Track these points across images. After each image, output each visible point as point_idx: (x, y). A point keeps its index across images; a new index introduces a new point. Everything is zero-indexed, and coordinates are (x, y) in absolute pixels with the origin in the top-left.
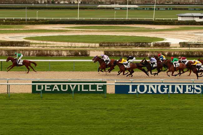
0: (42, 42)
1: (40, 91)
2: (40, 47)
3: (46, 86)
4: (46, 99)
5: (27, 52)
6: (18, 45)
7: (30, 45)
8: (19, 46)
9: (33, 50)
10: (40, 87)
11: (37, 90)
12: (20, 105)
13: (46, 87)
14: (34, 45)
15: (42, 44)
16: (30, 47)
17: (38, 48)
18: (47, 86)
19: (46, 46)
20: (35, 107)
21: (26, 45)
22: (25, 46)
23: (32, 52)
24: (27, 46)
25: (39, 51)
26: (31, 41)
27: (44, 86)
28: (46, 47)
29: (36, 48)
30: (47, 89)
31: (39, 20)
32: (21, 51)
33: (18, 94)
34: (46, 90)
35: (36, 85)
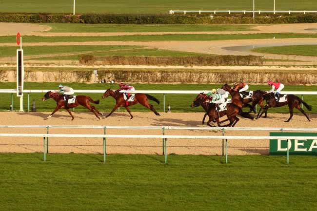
0: (285, 57)
2: (282, 66)
3: (296, 142)
5: (258, 76)
6: (240, 62)
7: (262, 63)
8: (242, 65)
9: (269, 72)
11: (279, 149)
13: (296, 144)
14: (271, 63)
15: (285, 61)
16: (262, 66)
17: (278, 68)
18: (299, 142)
19: (293, 64)
21: (255, 62)
22: (253, 65)
23: (267, 75)
24: (257, 65)
25: (281, 73)
26: (266, 56)
27: (293, 141)
28: (294, 66)
29: (274, 68)
32: (245, 73)
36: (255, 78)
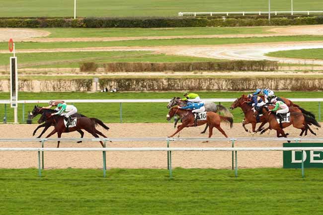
0: (302, 62)
1: (301, 163)
2: (299, 71)
3: (312, 153)
4: (313, 180)
5: (273, 83)
6: (254, 67)
7: (277, 68)
8: (255, 70)
9: (285, 79)
10: (299, 155)
11: (294, 161)
12: (260, 192)
13: (312, 155)
14: (286, 68)
15: (302, 65)
16: (277, 71)
17: (295, 74)
18: (315, 153)
19: (311, 69)
20: (291, 196)
21: (270, 67)
22: (268, 71)
23: (282, 81)
24: (272, 70)
25: (297, 79)
26: (281, 60)
27: (308, 152)
28: (312, 71)
29: (290, 74)
30: (315, 158)
31: (295, 16)
32: (259, 79)
33: (254, 170)
34: (312, 161)
35: (290, 151)
36: (270, 84)
